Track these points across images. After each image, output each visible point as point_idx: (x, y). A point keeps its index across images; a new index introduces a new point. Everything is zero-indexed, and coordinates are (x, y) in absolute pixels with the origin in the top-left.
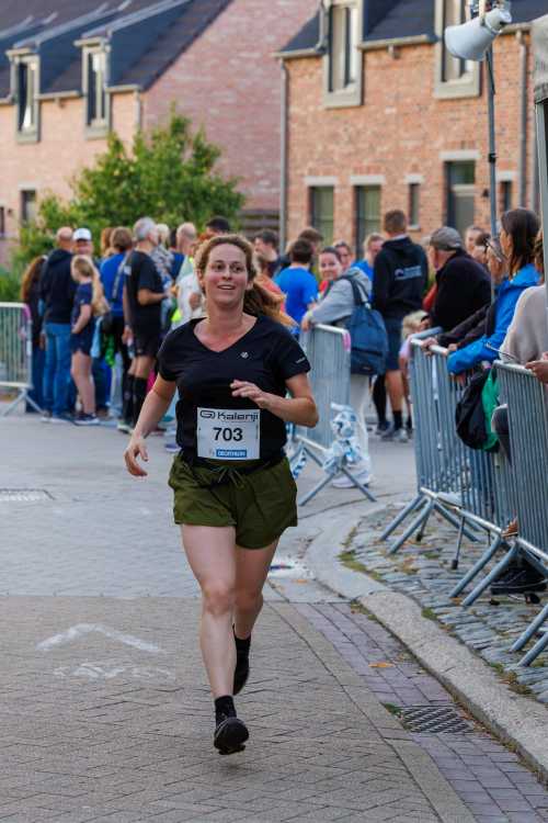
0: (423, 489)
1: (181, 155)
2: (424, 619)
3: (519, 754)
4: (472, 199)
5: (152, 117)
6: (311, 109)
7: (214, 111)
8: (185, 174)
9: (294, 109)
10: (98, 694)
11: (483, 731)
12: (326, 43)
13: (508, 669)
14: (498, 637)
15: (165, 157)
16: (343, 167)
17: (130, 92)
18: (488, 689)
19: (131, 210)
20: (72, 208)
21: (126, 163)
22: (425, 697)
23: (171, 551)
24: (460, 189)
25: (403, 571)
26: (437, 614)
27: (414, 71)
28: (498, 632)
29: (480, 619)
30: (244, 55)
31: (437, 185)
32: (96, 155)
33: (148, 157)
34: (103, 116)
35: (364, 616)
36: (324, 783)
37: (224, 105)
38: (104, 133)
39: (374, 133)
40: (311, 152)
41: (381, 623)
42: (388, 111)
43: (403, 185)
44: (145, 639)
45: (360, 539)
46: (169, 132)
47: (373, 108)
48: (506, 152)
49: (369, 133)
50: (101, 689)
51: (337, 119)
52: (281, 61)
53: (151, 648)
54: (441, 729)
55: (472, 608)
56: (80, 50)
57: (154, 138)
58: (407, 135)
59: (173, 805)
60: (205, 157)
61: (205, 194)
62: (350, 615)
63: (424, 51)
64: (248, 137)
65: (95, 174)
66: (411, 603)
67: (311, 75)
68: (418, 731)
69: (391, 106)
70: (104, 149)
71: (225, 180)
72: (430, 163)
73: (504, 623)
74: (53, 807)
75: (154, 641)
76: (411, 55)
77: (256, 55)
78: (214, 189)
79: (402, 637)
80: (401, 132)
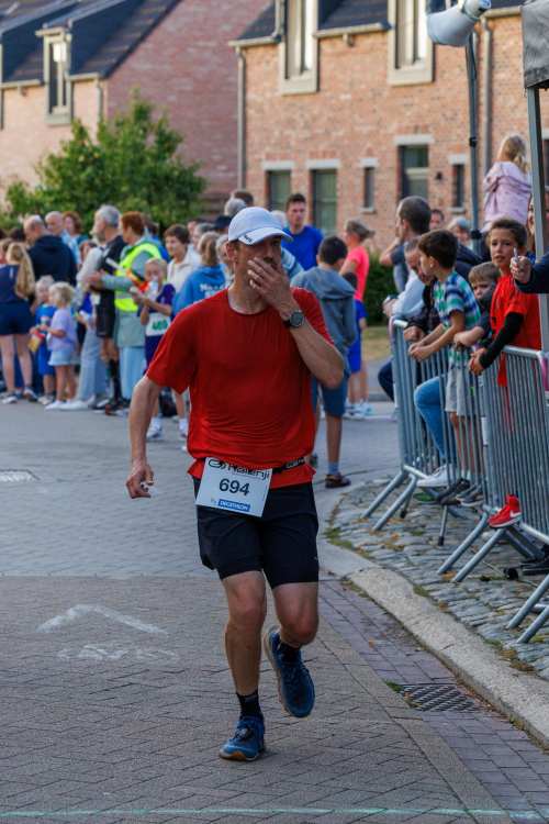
0: (407, 467)
1: (143, 142)
2: (416, 595)
3: (528, 732)
4: (425, 182)
5: (113, 104)
6: (268, 95)
7: (172, 98)
8: (148, 159)
9: (251, 96)
10: (105, 676)
11: (489, 709)
12: (282, 31)
13: (507, 646)
14: (492, 614)
15: (129, 143)
16: (299, 151)
17: (91, 80)
18: (490, 666)
19: (96, 194)
20: (38, 194)
21: (90, 150)
22: (426, 674)
23: (159, 529)
24: (414, 172)
25: (390, 548)
26: (429, 591)
27: (368, 59)
28: (492, 609)
29: (472, 595)
30: (201, 43)
31: (391, 168)
32: (62, 142)
33: (112, 144)
34: (64, 103)
35: (356, 594)
36: (341, 765)
37: (181, 92)
38: (66, 120)
39: (329, 119)
40: (268, 138)
41: (373, 600)
42: (343, 97)
43: (358, 169)
44: (144, 620)
45: (343, 517)
46: (132, 119)
47: (328, 94)
48: (459, 136)
49: (325, 119)
50: (107, 671)
51: (293, 105)
52: (238, 50)
53: (151, 628)
54: (447, 707)
55: (462, 585)
56: (41, 40)
57: (118, 124)
58: (362, 121)
59: (193, 790)
60: (167, 143)
61: (167, 178)
62: (343, 593)
63: (378, 39)
64: (205, 123)
65: (61, 159)
66: (401, 579)
67: (268, 62)
68: (425, 710)
69: (346, 93)
70: (69, 136)
71: (187, 165)
72: (384, 148)
73: (497, 599)
74: (73, 794)
75: (153, 620)
76: (364, 43)
77: (212, 44)
78: (176, 173)
79: (397, 614)
80: (356, 117)
